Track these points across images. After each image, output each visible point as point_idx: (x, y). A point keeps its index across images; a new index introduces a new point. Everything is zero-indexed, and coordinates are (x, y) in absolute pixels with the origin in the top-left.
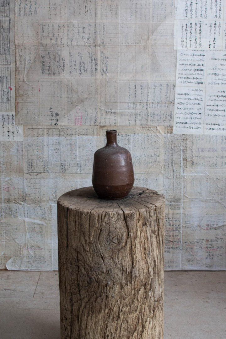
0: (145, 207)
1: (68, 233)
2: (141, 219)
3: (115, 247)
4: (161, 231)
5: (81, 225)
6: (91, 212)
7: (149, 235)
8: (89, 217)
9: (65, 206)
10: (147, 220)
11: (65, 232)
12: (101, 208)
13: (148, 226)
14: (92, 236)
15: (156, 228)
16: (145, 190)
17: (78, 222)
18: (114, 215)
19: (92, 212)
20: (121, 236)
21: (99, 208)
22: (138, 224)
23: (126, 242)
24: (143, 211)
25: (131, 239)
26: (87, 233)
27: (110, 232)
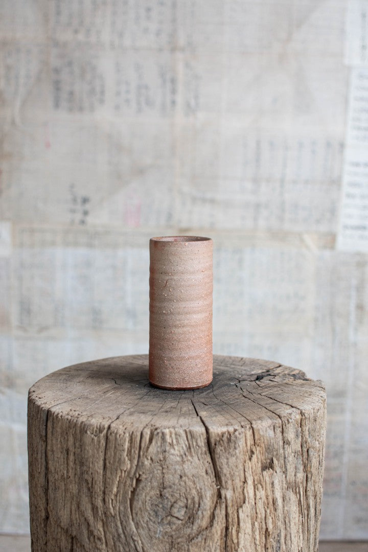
0: (270, 414)
1: (48, 482)
2: (257, 451)
3: (178, 529)
4: (315, 482)
5: (82, 464)
6: (109, 427)
7: (278, 495)
8: (103, 442)
9: (43, 406)
10: (275, 453)
11: (42, 480)
12: (142, 416)
13: (278, 469)
14: (113, 497)
15: (301, 475)
16: (271, 366)
17: (75, 453)
18: (176, 439)
19: (113, 425)
20: (196, 499)
21: (136, 414)
22: (249, 464)
23: (213, 517)
24: (264, 426)
25: (226, 507)
26: (99, 487)
27: (164, 488)
